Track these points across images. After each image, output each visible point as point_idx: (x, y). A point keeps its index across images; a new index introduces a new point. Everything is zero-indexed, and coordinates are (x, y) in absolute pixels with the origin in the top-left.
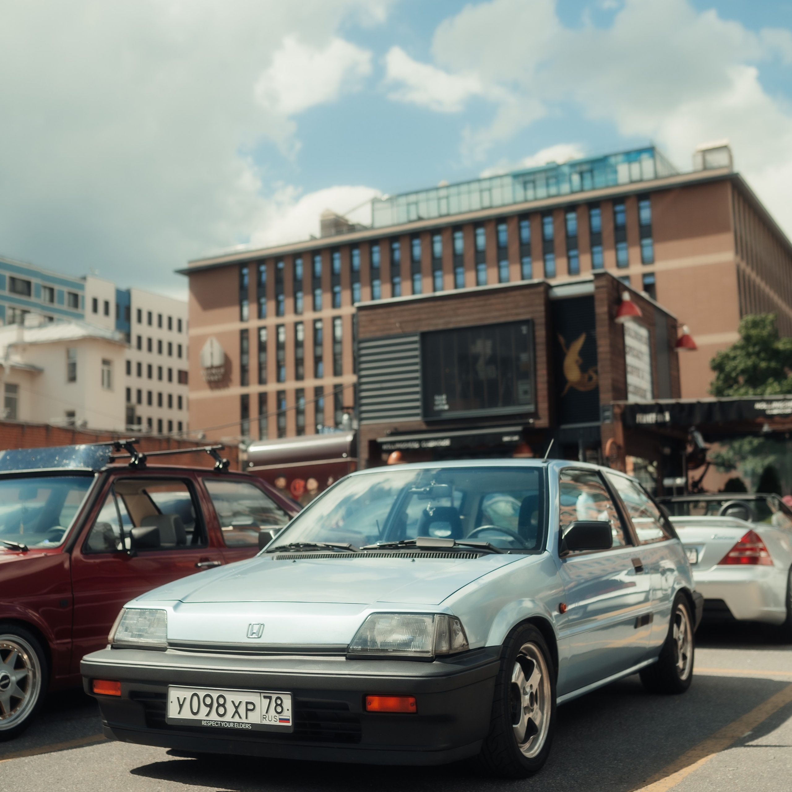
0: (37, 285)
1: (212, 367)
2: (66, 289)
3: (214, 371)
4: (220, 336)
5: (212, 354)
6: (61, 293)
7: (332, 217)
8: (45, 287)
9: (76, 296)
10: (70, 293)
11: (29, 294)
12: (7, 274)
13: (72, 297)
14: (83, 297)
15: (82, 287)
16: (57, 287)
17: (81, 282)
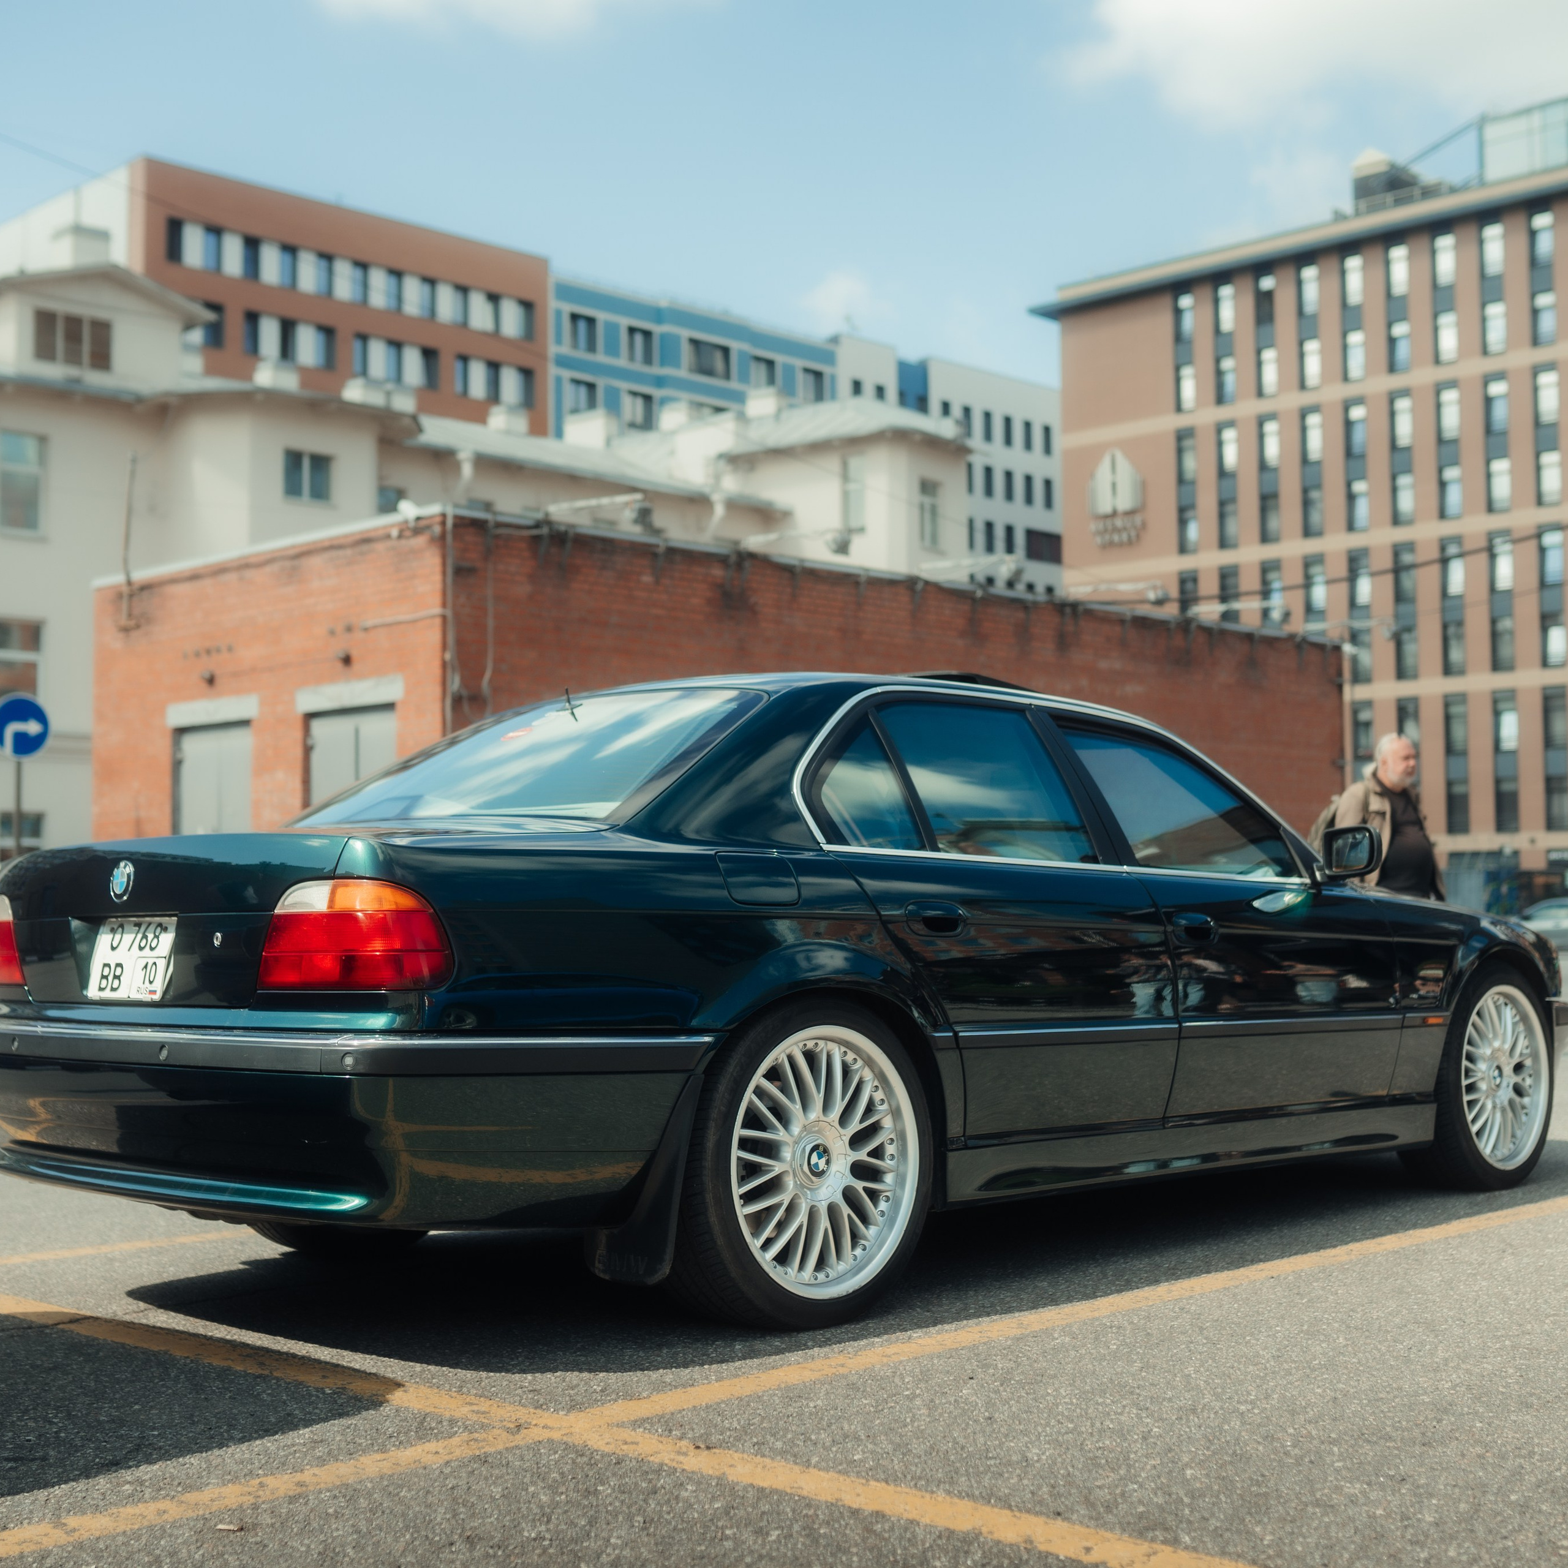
0: (742, 354)
1: (1114, 514)
2: (799, 363)
3: (1119, 522)
4: (1130, 447)
5: (1114, 486)
6: (789, 370)
7: (1383, 168)
8: (758, 359)
9: (818, 375)
10: (807, 370)
11: (727, 376)
12: (685, 333)
13: (811, 378)
14: (833, 378)
15: (829, 357)
16: (779, 359)
17: (831, 347)
